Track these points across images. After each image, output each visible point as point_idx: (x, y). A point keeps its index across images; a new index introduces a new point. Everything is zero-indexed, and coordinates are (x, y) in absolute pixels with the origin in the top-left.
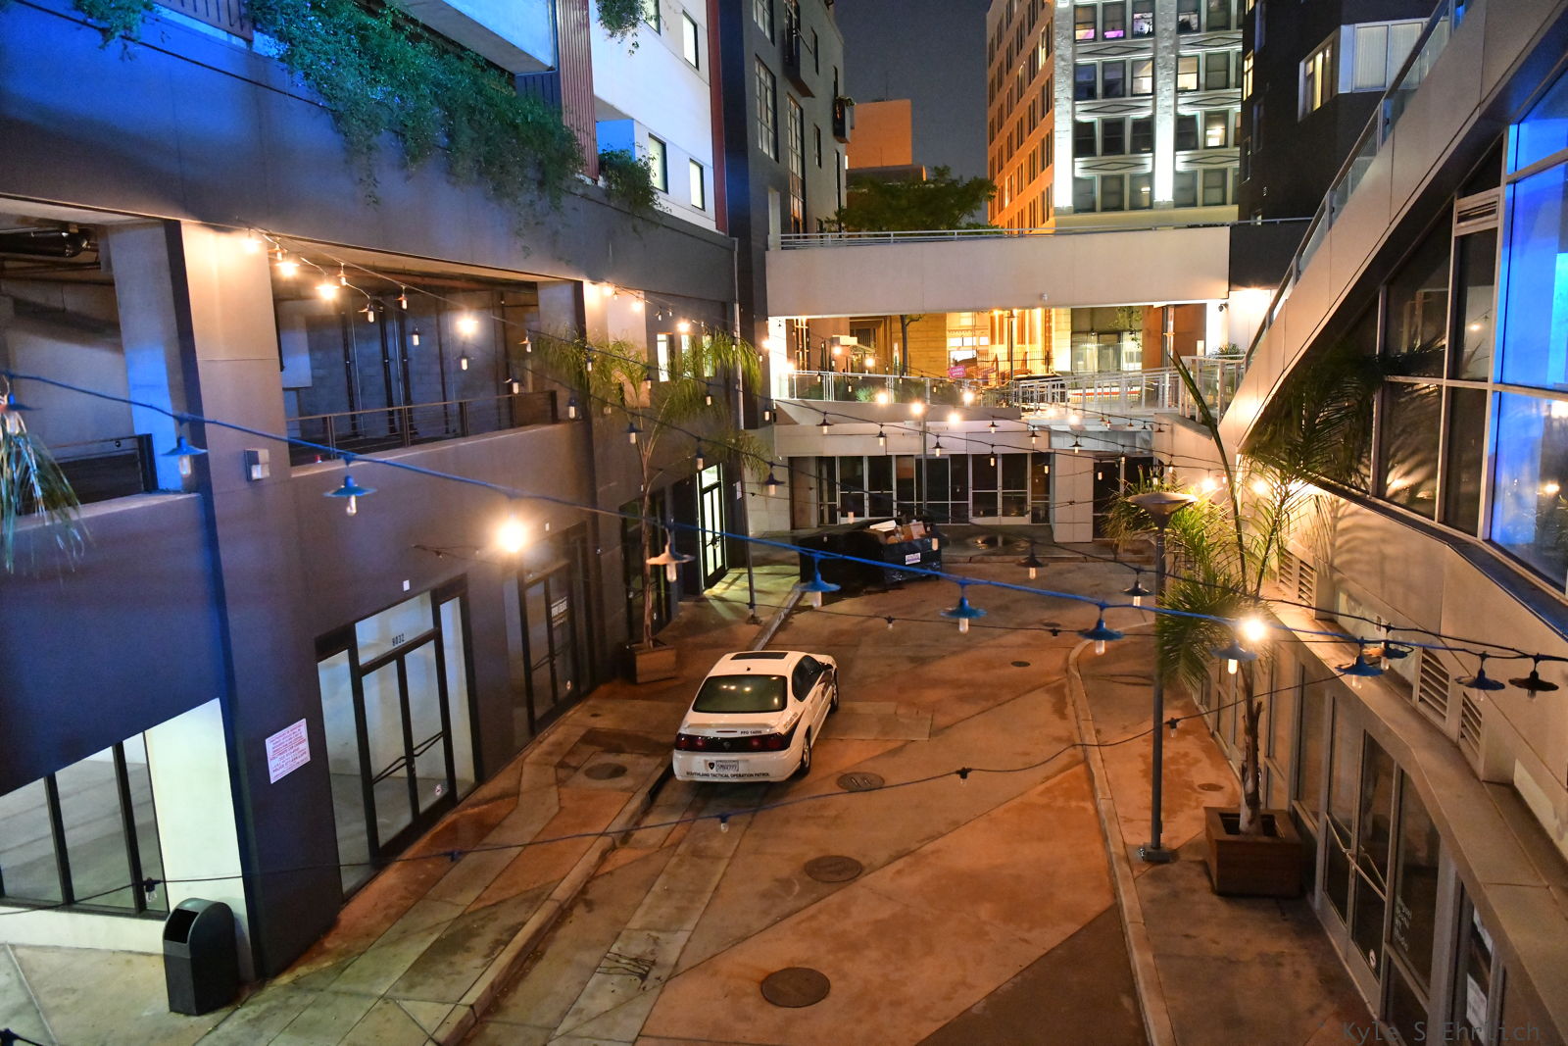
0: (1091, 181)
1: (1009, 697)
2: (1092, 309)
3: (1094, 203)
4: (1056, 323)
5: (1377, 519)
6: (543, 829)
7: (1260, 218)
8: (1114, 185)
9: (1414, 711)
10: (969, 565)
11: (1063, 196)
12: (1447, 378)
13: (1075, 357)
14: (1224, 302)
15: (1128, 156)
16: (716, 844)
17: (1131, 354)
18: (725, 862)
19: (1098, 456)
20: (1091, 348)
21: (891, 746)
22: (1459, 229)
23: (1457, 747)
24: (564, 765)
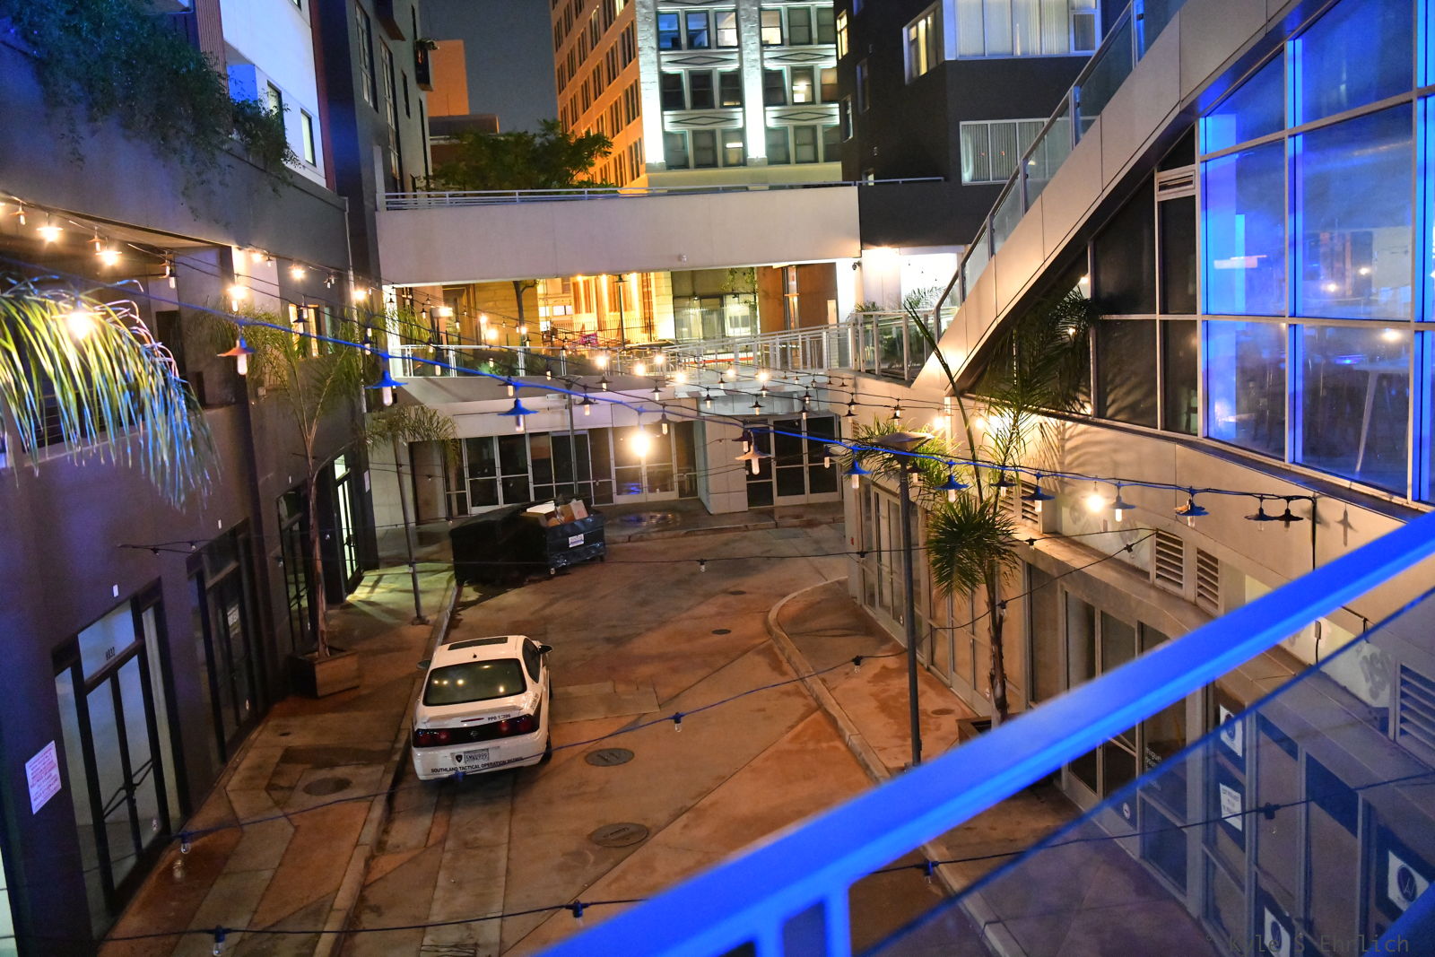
0: (683, 135)
1: (722, 663)
2: (692, 271)
3: (687, 159)
4: (656, 287)
5: (1106, 434)
6: (287, 850)
7: (871, 177)
8: (705, 141)
9: (1153, 586)
10: (629, 544)
11: (654, 153)
12: (1160, 313)
13: (678, 324)
14: (857, 260)
15: (716, 111)
16: (486, 834)
17: (736, 318)
18: (505, 846)
19: (746, 420)
20: (694, 312)
21: (625, 721)
22: (1160, 196)
23: (1195, 605)
24: (273, 784)
